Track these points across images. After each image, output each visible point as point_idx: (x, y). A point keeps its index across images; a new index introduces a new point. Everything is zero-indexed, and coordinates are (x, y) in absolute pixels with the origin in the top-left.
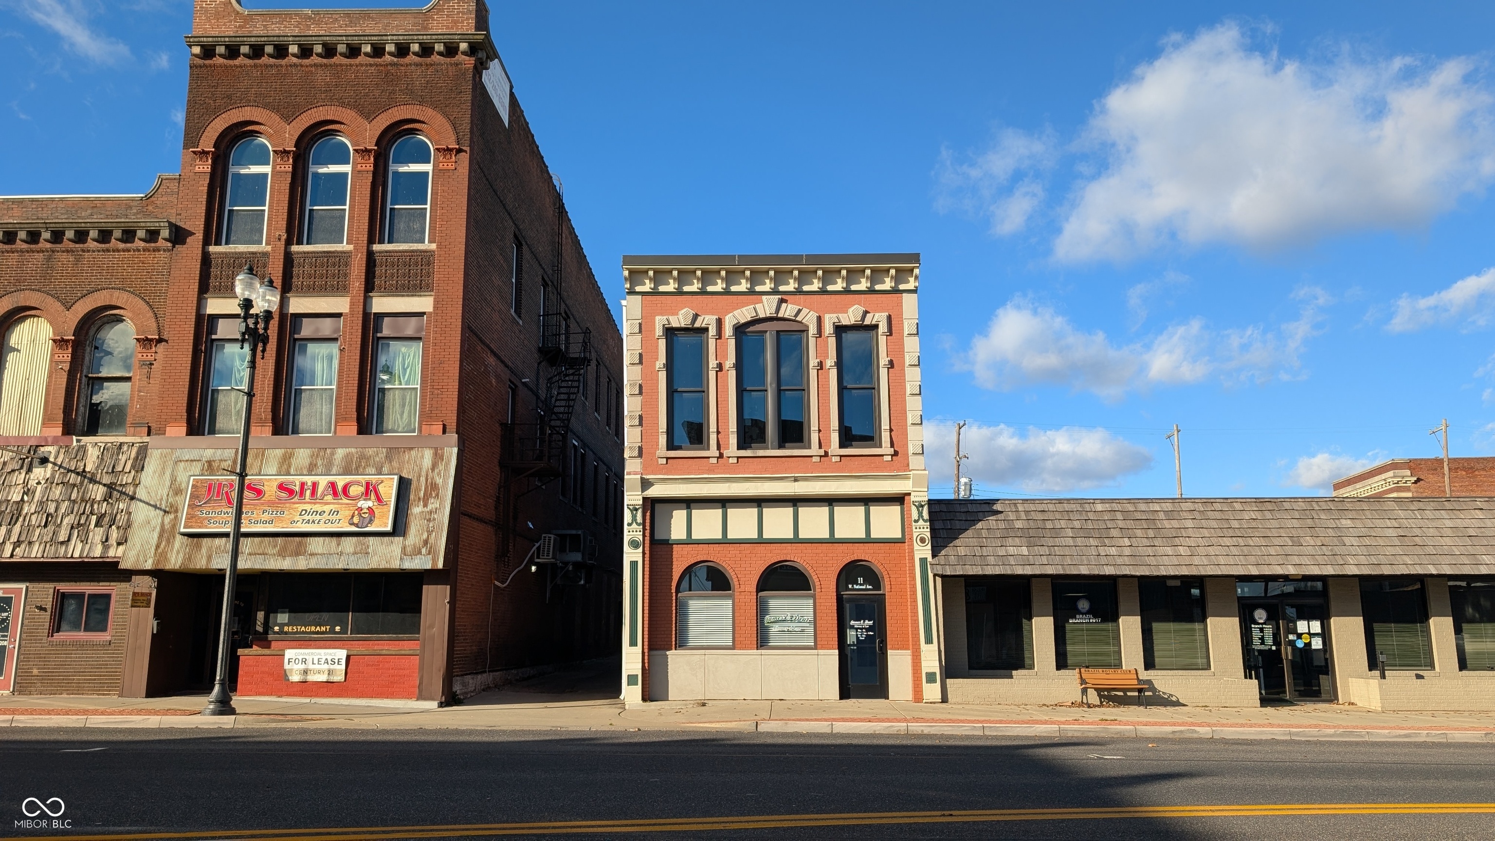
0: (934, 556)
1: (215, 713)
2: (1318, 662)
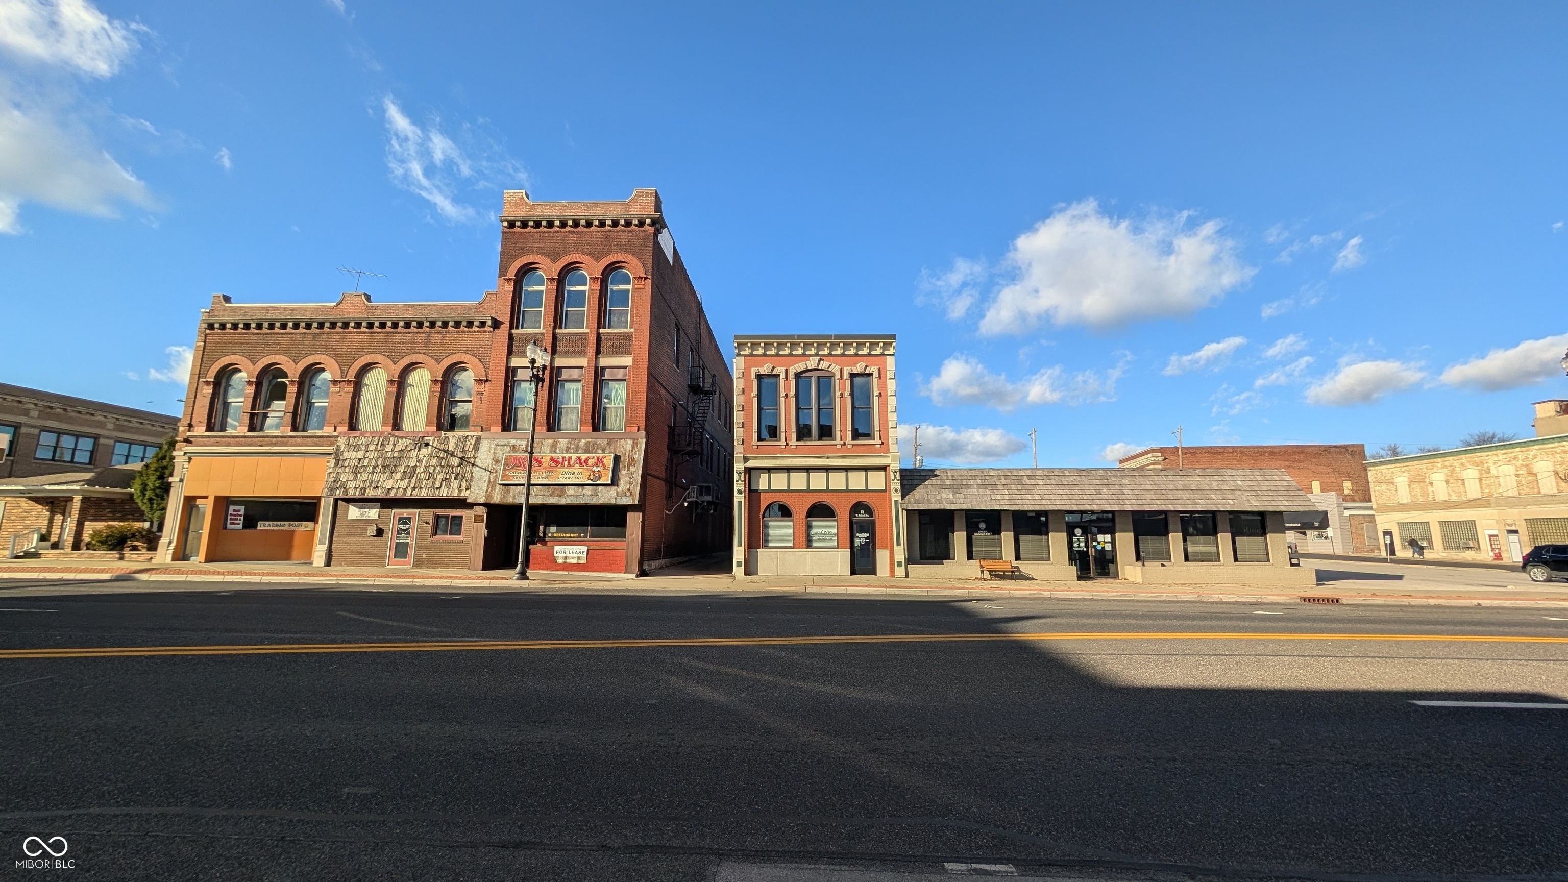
0: (902, 499)
1: (518, 579)
2: (1109, 557)
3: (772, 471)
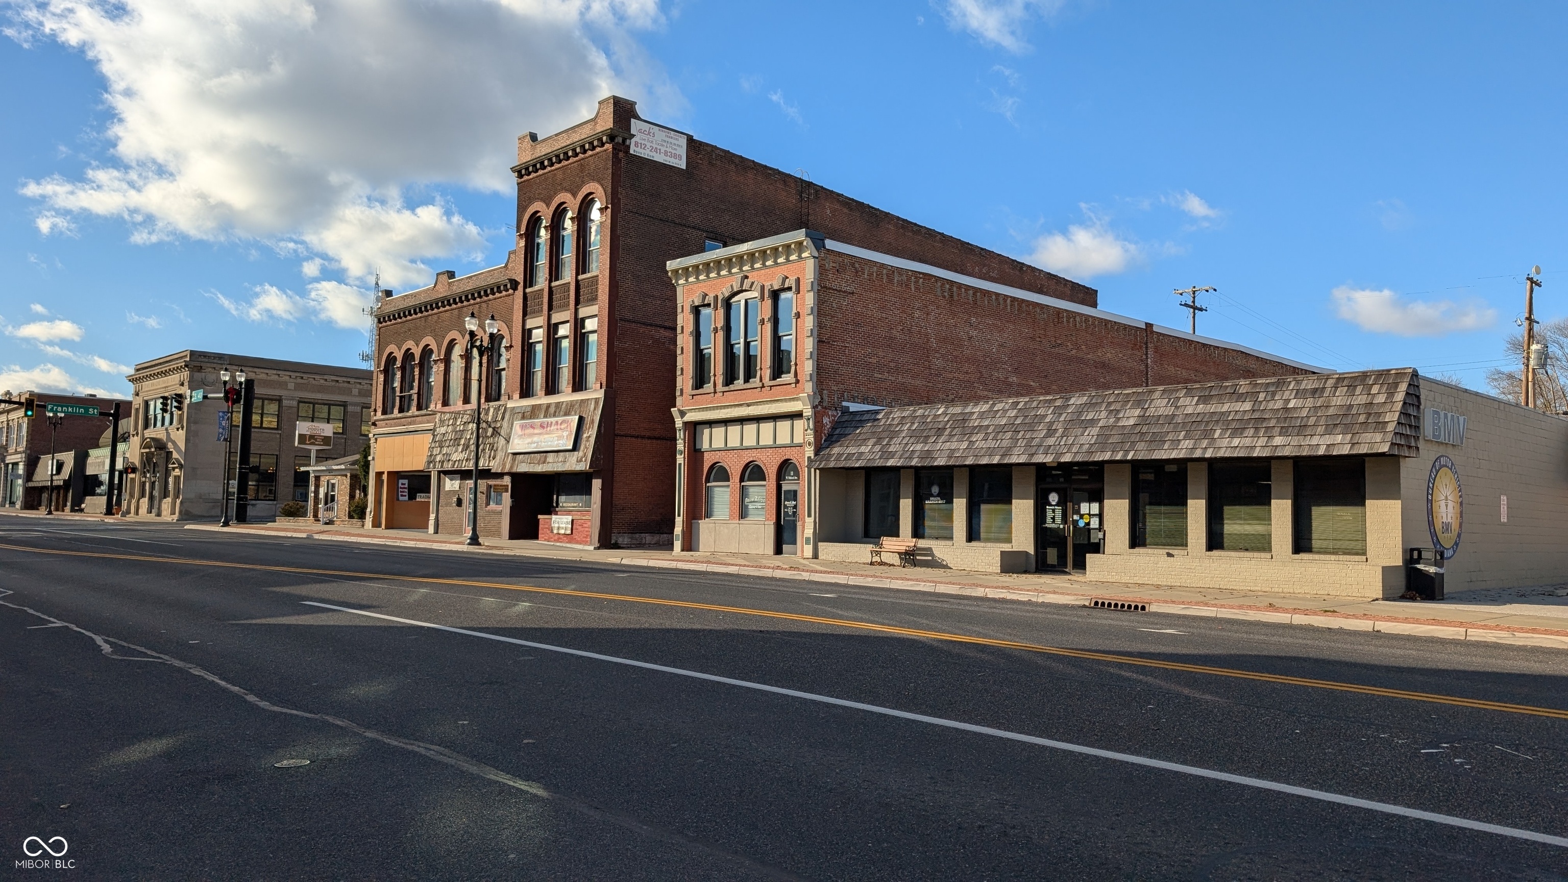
0: (818, 455)
1: (469, 544)
2: (1095, 537)
3: (713, 425)
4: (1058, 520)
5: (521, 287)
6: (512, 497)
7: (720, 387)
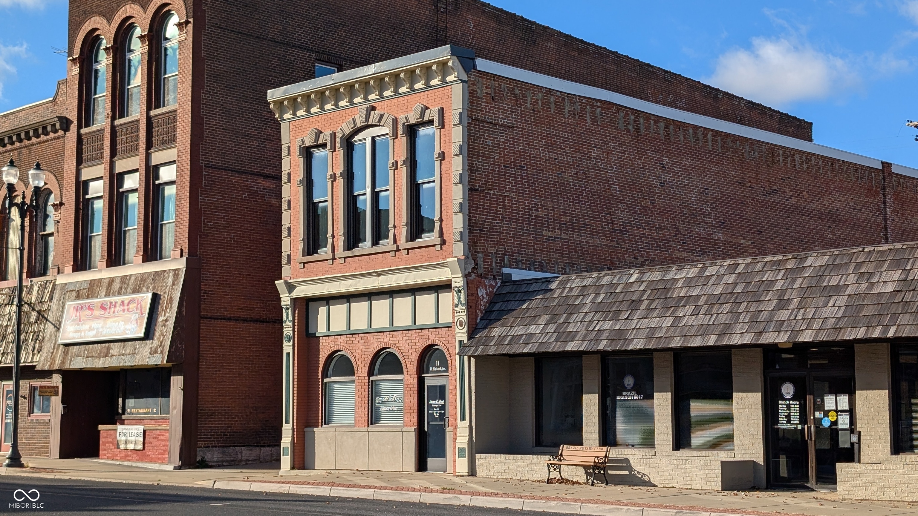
0: (469, 340)
1: (8, 466)
3: (331, 302)
4: (795, 419)
5: (74, 127)
6: (63, 402)
7: (340, 252)
